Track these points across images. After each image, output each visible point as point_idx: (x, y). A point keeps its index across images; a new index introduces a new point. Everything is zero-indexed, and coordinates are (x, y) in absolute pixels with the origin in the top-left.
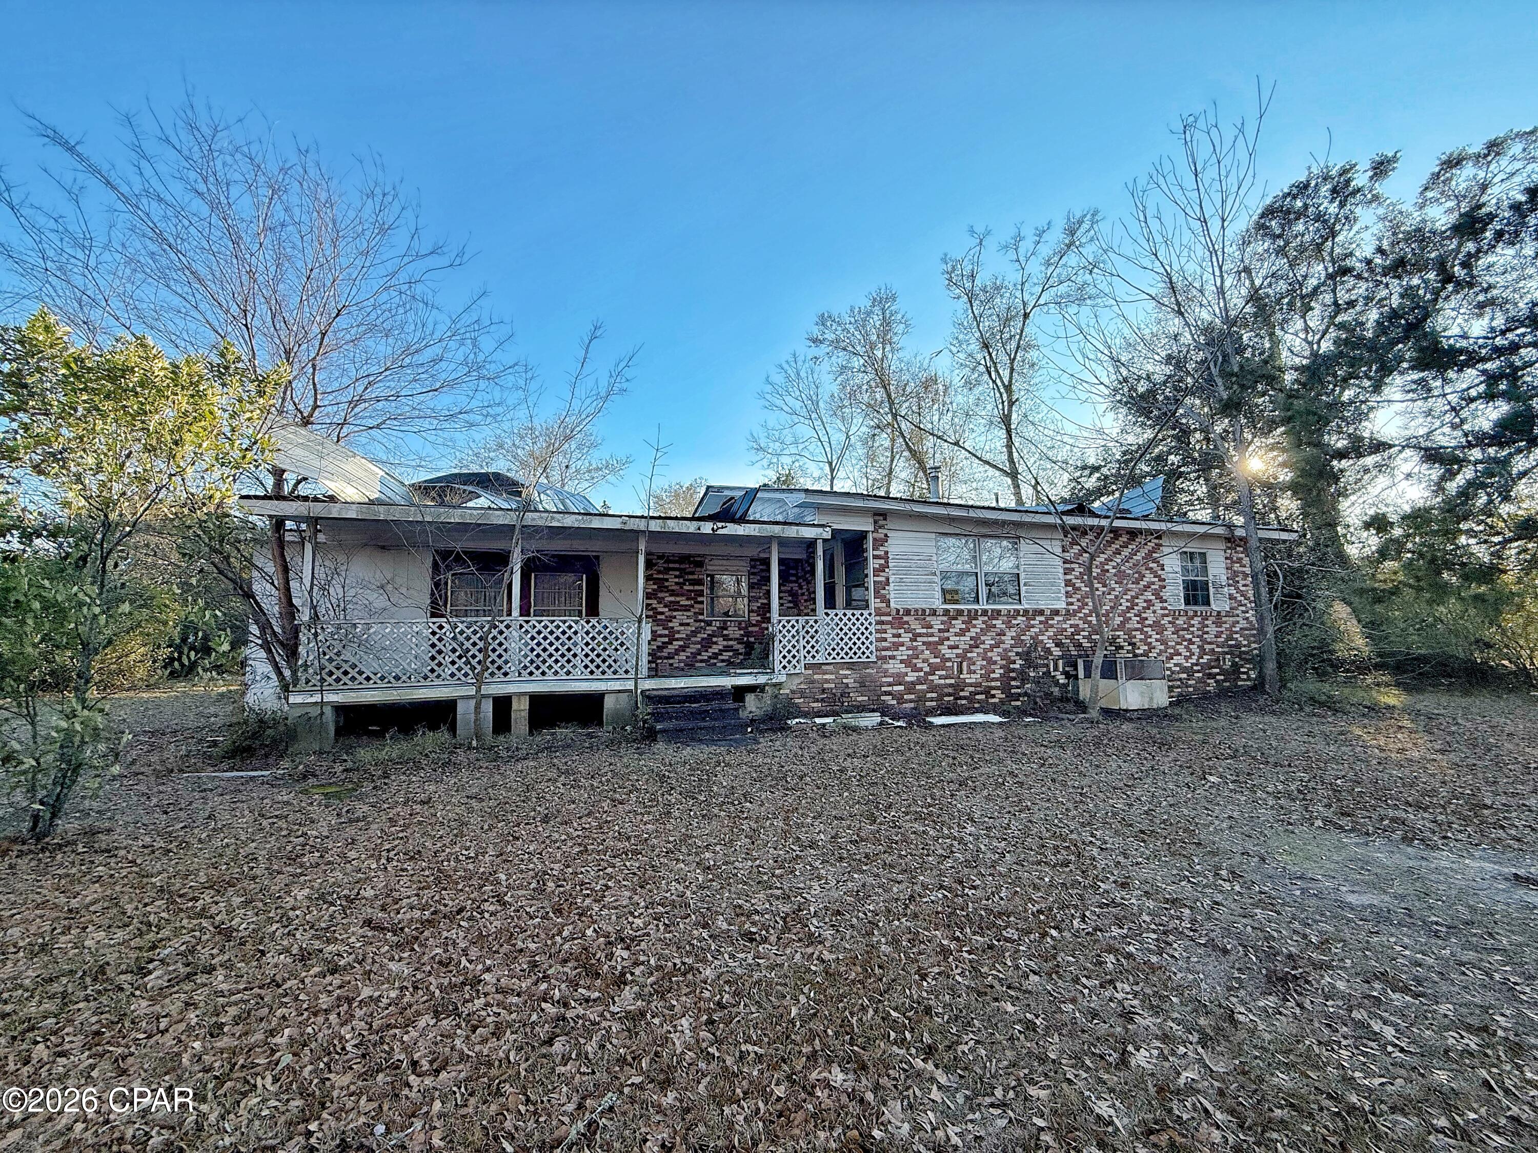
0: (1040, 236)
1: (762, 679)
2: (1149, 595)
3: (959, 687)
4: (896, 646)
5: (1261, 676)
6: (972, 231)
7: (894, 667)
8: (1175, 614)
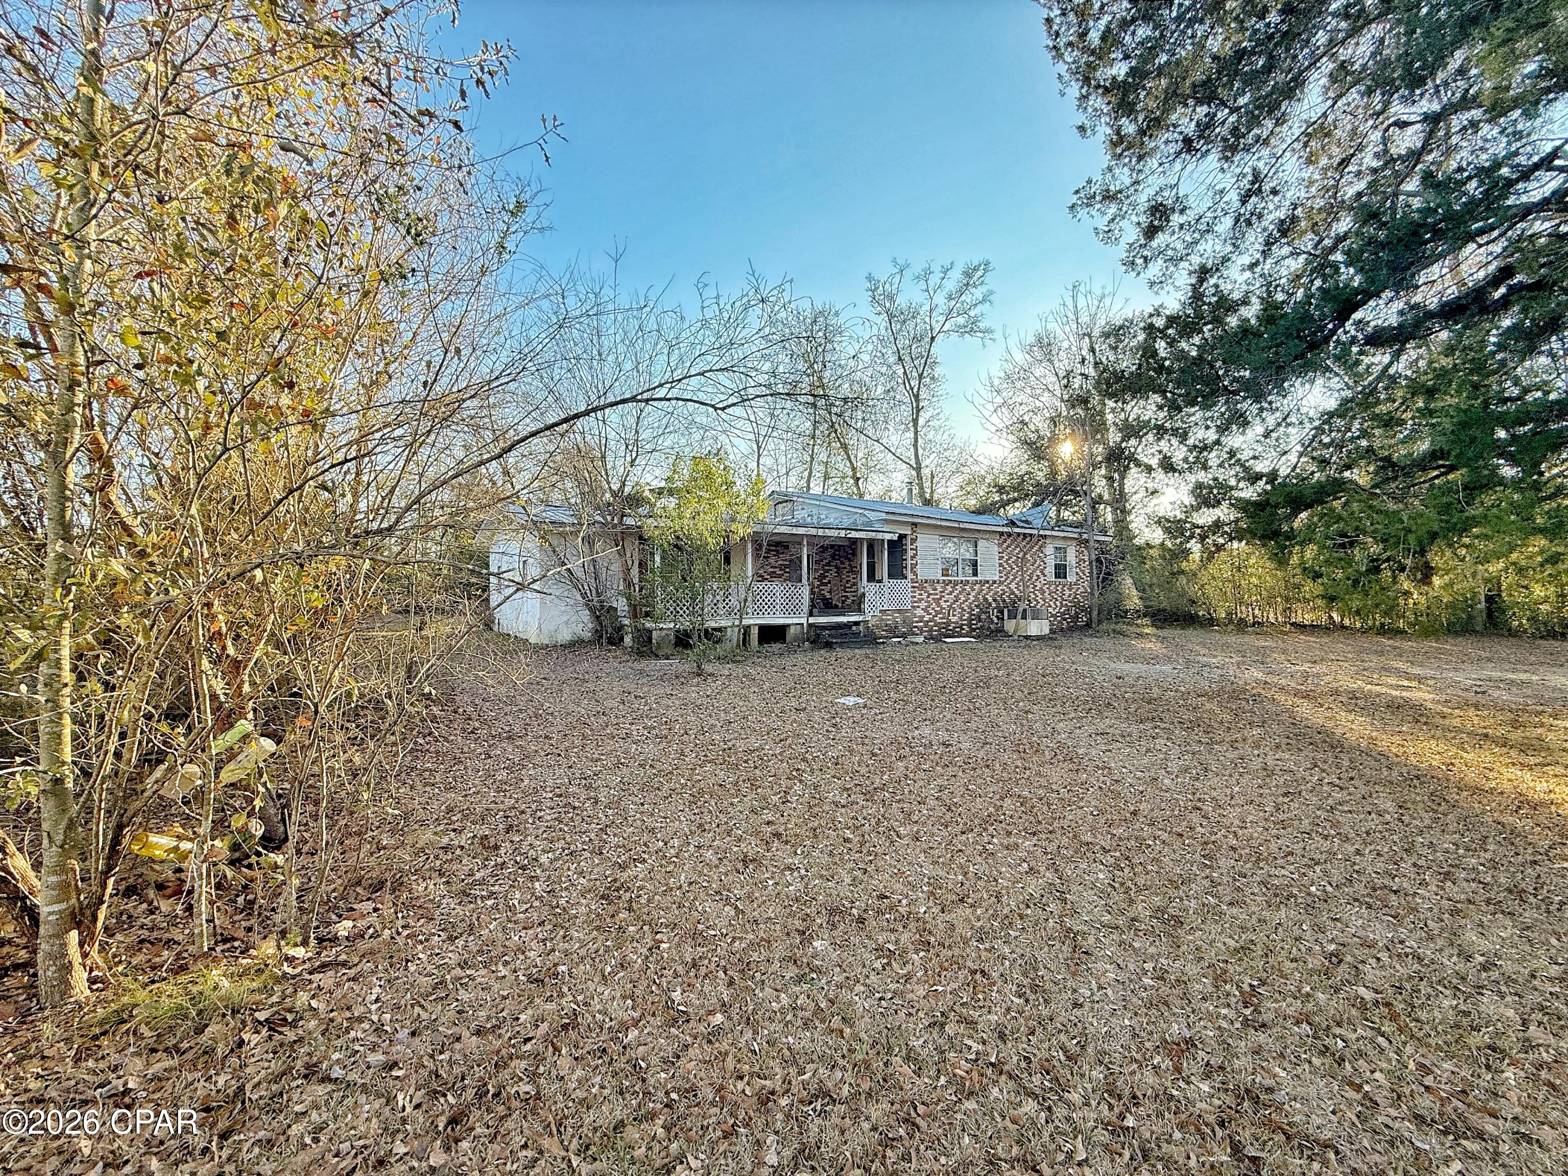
0: (945, 273)
1: (861, 618)
2: (1038, 573)
3: (948, 623)
4: (920, 600)
5: (1091, 619)
6: (894, 261)
7: (919, 612)
8: (1049, 583)
